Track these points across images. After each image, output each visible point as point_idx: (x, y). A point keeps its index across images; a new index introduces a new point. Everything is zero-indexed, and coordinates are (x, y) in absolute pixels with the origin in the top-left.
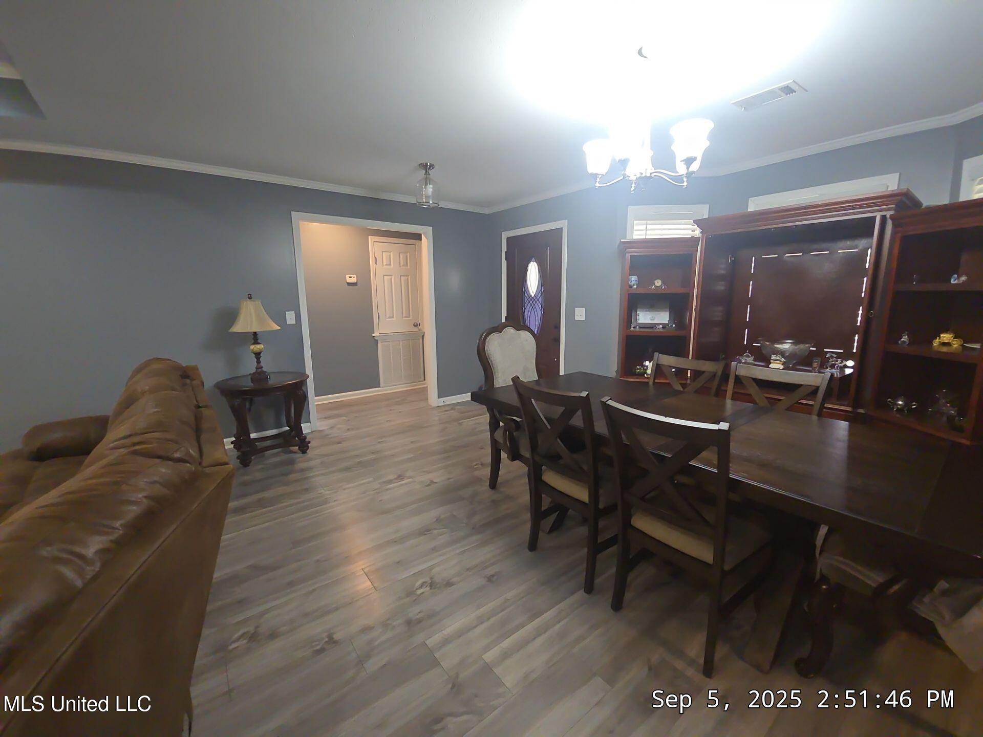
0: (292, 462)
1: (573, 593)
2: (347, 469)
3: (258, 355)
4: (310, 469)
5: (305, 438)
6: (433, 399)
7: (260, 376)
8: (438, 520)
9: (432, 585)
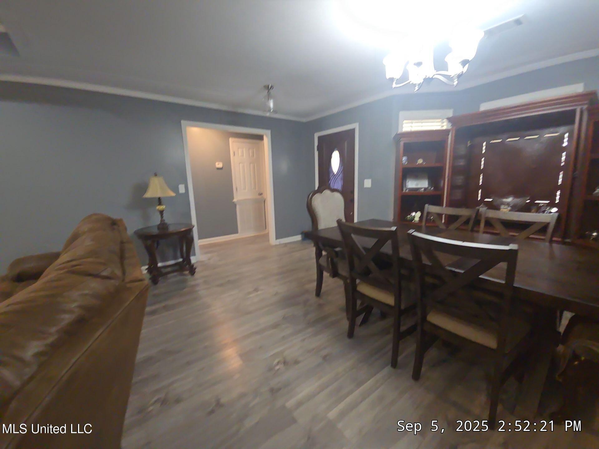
0: (185, 281)
1: (384, 368)
2: (221, 285)
3: (161, 212)
4: (197, 285)
5: (193, 266)
6: (273, 240)
7: (163, 226)
8: (285, 318)
9: (285, 363)
